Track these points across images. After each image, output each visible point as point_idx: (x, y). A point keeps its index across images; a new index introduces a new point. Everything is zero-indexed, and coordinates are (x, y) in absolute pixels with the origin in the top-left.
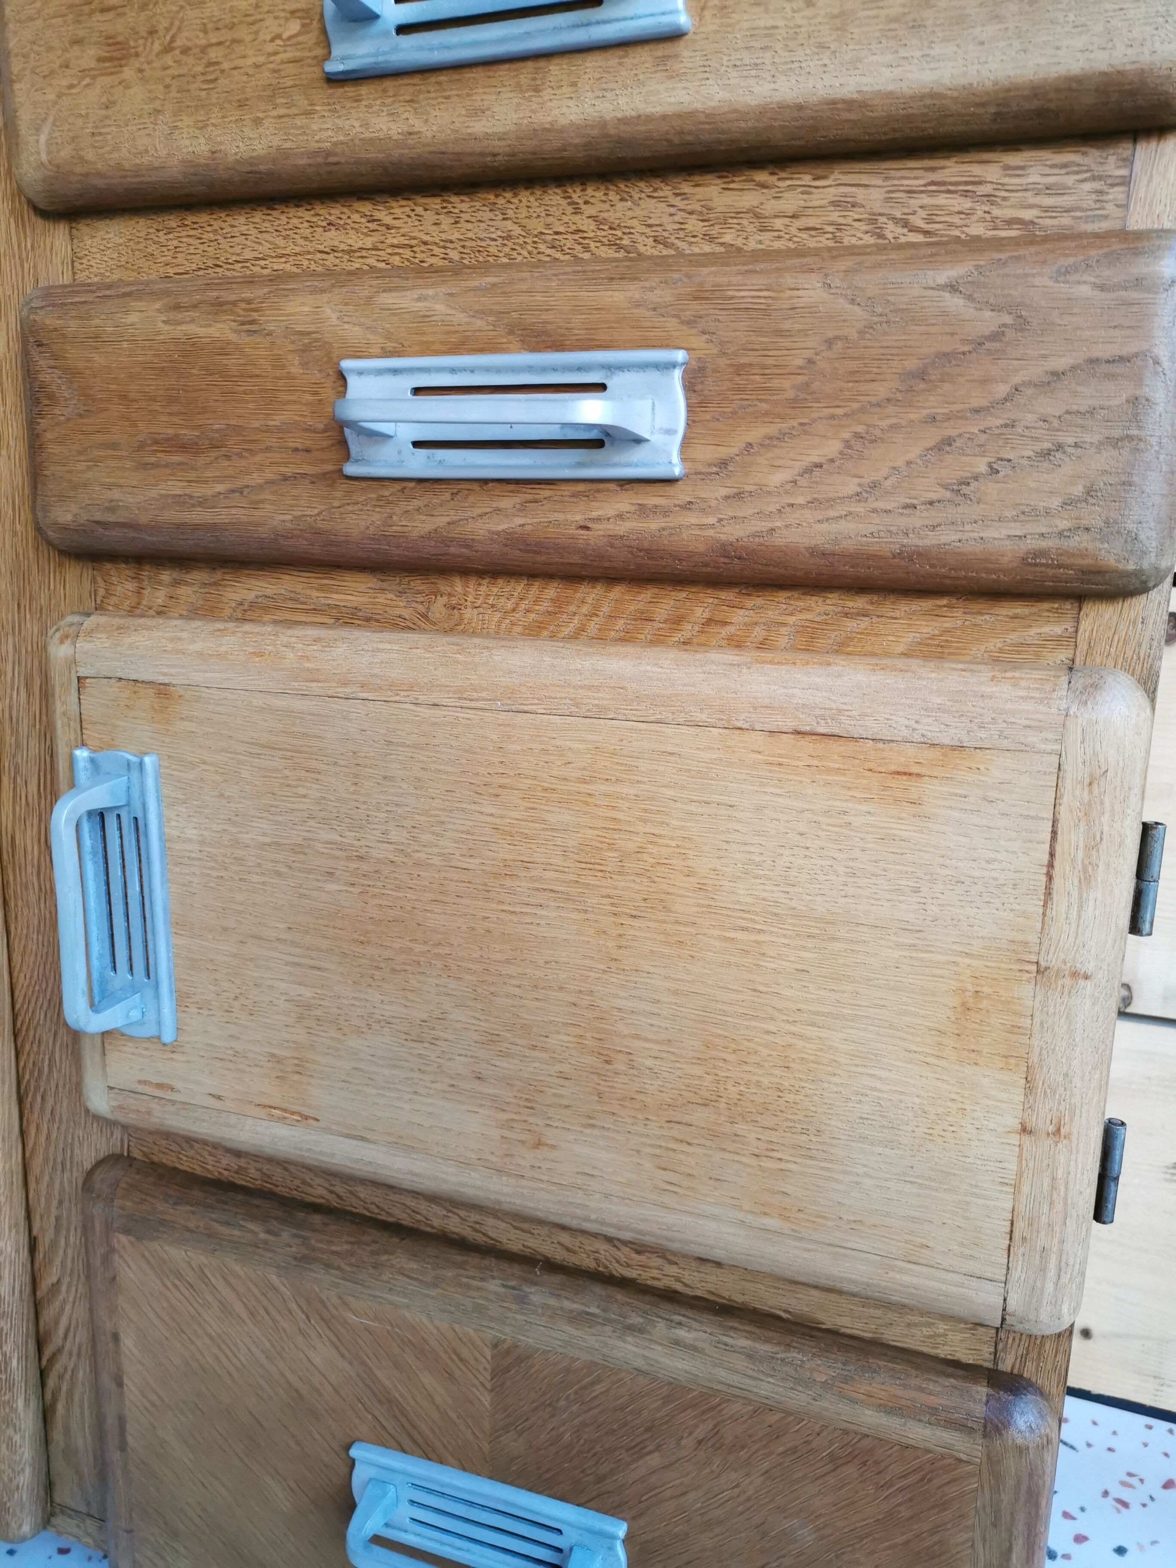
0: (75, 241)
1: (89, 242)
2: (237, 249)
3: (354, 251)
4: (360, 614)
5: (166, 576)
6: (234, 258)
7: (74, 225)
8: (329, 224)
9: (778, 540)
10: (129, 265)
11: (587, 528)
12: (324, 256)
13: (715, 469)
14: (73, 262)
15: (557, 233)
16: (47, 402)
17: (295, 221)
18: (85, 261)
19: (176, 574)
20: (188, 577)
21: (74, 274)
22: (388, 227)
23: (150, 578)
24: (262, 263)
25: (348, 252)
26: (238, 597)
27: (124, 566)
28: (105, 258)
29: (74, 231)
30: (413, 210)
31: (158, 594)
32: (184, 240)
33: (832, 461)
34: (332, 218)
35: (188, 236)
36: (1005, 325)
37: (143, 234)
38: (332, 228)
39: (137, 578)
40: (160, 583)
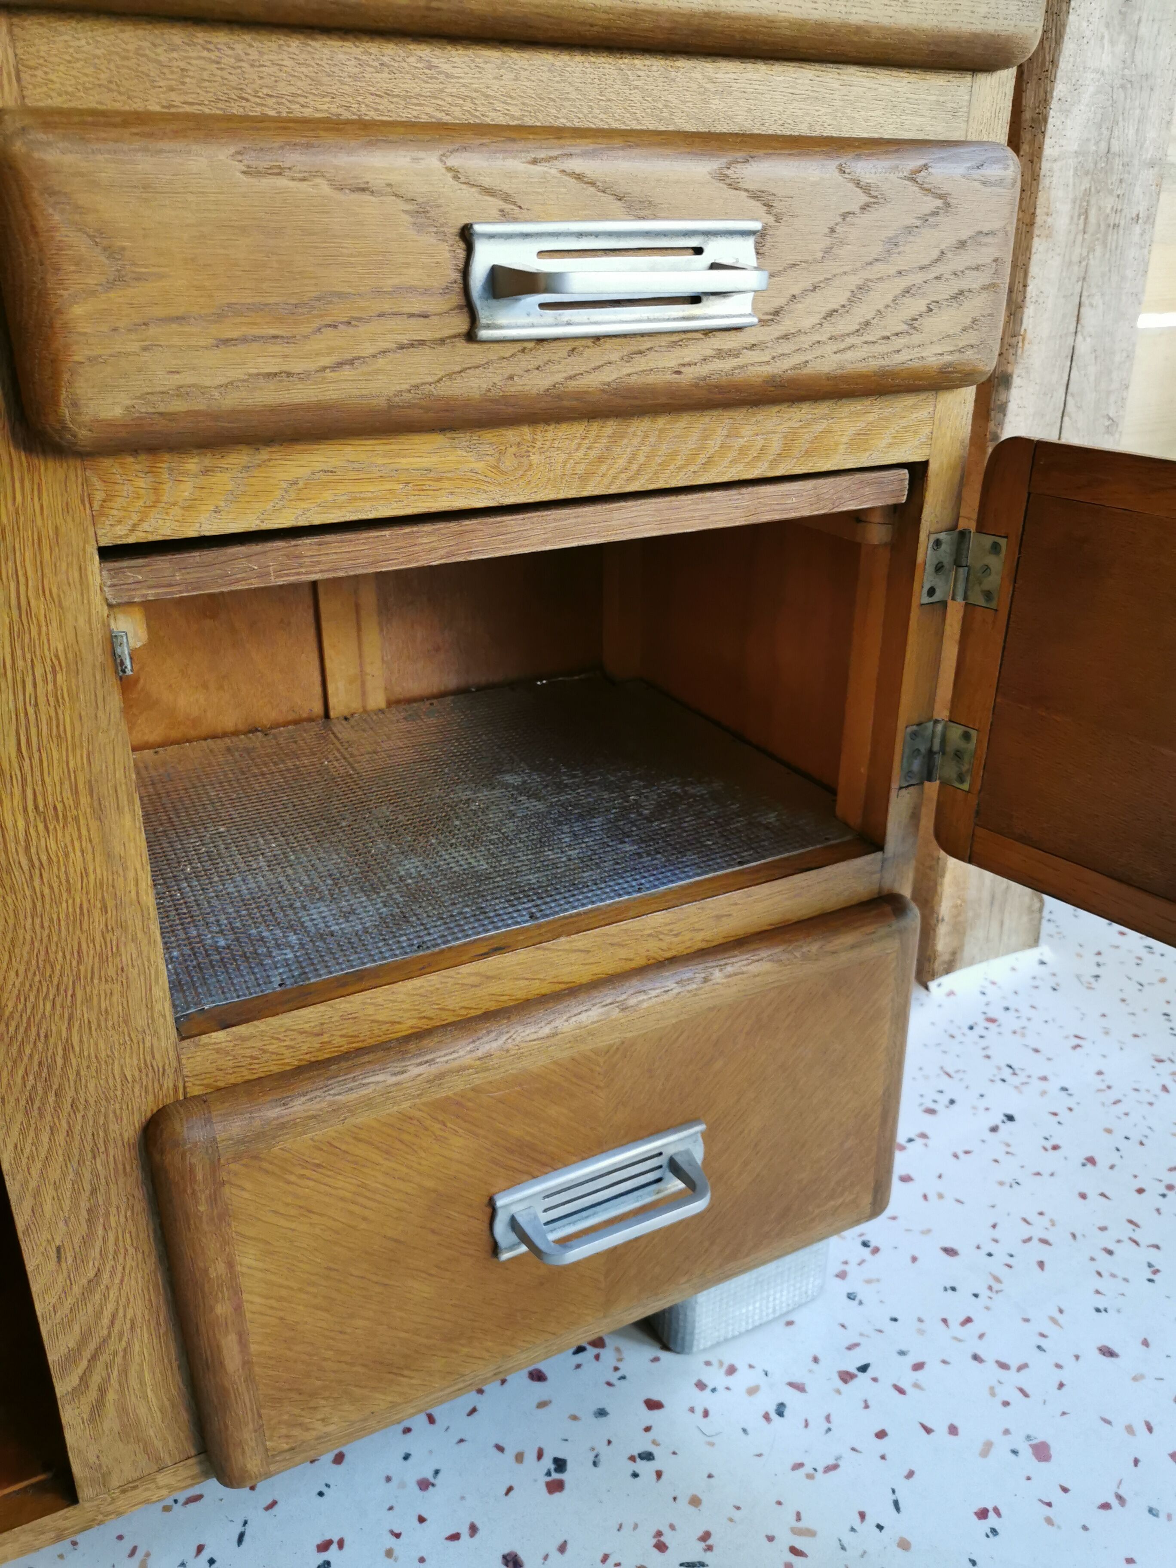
0: (19, 44)
1: (44, 48)
2: (269, 81)
3: (410, 97)
4: (431, 475)
5: (193, 464)
6: (265, 91)
7: (15, 20)
8: (381, 64)
9: (808, 370)
10: (113, 86)
11: (679, 372)
12: (378, 100)
13: (771, 317)
14: (18, 72)
15: (609, 100)
16: (73, 268)
17: (342, 57)
18: (39, 73)
19: (208, 461)
20: (224, 463)
21: (21, 89)
22: (447, 76)
23: (171, 470)
24: (302, 100)
25: (404, 98)
26: (290, 476)
27: (131, 459)
28: (74, 73)
29: (16, 30)
30: (473, 61)
31: (182, 486)
32: (194, 62)
33: (843, 306)
34: (385, 59)
35: (200, 58)
36: (938, 208)
37: (131, 47)
38: (386, 69)
39: (151, 471)
40: (186, 473)
